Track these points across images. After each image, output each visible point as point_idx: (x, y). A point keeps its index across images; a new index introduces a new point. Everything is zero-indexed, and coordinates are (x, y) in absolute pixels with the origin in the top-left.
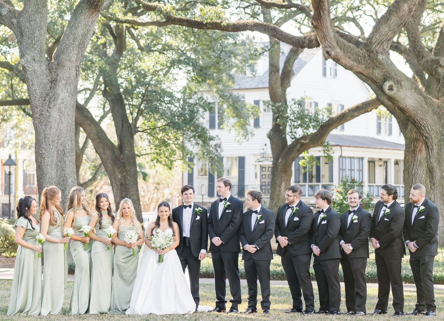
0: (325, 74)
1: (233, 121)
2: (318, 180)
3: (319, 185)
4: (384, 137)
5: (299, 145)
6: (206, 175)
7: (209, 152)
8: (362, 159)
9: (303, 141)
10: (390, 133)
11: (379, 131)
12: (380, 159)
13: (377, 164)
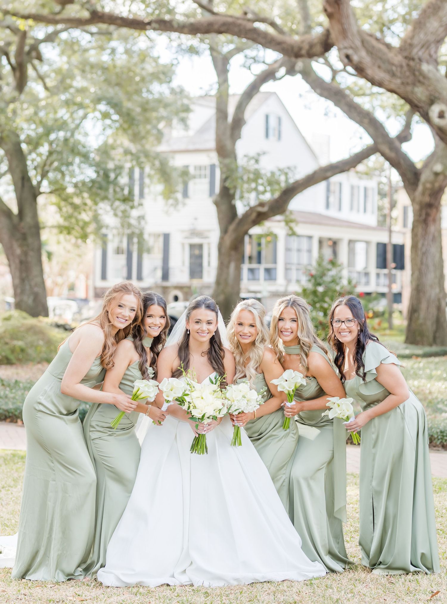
0: (267, 135)
1: (159, 187)
2: (259, 262)
3: (259, 269)
4: (333, 213)
5: (254, 215)
6: (123, 253)
7: (129, 225)
8: (310, 237)
9: (260, 209)
10: (340, 209)
11: (328, 206)
12: (330, 239)
13: (326, 244)
